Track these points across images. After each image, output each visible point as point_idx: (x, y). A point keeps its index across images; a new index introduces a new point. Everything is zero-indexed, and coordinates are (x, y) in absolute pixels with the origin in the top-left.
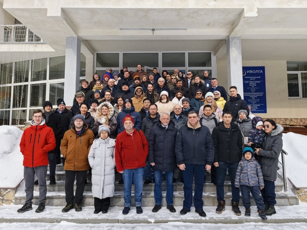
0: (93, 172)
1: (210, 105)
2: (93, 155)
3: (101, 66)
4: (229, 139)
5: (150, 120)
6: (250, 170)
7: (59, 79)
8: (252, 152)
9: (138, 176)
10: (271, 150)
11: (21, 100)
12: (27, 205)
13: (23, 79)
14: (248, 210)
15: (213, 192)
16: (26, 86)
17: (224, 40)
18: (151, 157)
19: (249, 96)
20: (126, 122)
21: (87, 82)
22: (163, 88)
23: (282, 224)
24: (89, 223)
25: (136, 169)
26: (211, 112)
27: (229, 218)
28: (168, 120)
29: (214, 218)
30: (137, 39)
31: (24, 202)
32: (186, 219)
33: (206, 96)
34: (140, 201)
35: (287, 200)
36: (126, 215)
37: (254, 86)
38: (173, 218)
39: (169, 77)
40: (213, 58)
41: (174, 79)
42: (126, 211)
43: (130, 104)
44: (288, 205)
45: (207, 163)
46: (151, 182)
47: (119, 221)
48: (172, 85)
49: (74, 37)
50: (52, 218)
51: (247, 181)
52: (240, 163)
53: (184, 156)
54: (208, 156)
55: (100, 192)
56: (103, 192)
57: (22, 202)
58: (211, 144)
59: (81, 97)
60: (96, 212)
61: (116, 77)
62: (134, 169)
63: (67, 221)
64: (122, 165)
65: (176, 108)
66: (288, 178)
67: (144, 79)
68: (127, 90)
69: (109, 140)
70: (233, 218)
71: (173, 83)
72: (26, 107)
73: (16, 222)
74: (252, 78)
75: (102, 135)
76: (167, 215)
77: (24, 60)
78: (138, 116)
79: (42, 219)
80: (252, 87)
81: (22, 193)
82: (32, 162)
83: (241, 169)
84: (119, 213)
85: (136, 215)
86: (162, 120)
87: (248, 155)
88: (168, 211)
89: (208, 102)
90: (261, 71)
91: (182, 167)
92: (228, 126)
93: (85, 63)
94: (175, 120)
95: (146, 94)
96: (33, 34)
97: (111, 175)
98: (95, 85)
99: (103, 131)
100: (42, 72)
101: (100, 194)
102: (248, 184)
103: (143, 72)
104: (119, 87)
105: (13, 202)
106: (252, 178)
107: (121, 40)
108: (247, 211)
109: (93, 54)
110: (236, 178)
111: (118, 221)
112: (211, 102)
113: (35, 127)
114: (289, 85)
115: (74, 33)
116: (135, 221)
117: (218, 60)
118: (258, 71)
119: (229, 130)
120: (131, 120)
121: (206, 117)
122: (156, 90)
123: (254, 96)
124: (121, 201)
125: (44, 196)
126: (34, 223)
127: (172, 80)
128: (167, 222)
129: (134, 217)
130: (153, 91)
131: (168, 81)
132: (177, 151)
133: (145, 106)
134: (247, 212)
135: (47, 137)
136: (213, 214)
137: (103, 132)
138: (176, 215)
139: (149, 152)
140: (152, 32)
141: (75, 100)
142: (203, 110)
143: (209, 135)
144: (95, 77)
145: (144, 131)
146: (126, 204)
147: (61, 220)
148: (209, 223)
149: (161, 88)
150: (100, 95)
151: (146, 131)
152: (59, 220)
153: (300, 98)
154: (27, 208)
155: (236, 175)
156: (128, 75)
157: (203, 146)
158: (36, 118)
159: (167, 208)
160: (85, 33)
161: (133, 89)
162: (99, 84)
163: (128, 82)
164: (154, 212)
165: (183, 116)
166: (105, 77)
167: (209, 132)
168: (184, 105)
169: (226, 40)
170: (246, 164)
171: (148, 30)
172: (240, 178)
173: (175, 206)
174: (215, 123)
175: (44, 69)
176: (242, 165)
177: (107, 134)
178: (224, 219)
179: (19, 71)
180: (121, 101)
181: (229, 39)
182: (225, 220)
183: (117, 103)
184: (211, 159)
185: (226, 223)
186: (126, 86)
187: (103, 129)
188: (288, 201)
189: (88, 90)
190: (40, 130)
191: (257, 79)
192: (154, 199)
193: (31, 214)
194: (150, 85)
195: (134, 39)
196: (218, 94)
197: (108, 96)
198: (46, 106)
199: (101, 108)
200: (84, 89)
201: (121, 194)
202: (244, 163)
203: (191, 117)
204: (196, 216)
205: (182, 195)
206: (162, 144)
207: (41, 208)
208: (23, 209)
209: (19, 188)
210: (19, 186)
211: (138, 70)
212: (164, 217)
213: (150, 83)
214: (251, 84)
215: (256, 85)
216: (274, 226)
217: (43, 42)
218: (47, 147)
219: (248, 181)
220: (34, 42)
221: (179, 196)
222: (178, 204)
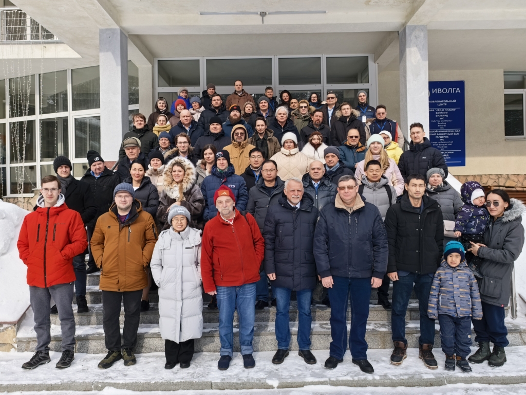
0: (161, 292)
1: (377, 159)
2: (160, 261)
3: (167, 84)
4: (419, 230)
5: (264, 192)
6: (458, 286)
7: (91, 108)
8: (461, 253)
9: (246, 298)
10: (503, 249)
11: (24, 149)
12: (40, 355)
13: (25, 110)
14: (451, 358)
15: (382, 323)
16: (31, 124)
17: (396, 31)
18: (270, 263)
19: (435, 136)
20: (219, 199)
21: (144, 118)
22: (284, 127)
23: (516, 385)
24: (158, 390)
25: (241, 286)
26: (379, 174)
27: (417, 377)
28: (300, 193)
29: (390, 376)
30: (232, 33)
31: (34, 345)
32: (337, 380)
33: (369, 142)
34: (251, 344)
35: (517, 335)
36: (224, 371)
37: (445, 117)
38: (312, 378)
39: (296, 105)
40: (373, 67)
41: (303, 108)
42: (224, 364)
43: (225, 162)
44: (520, 345)
45: (374, 273)
46: (267, 305)
47: (213, 385)
48: (301, 120)
49: (115, 29)
50: (87, 381)
51: (452, 308)
52: (437, 272)
53: (330, 261)
54: (377, 262)
55: (175, 330)
56: (181, 330)
57: (31, 347)
58: (383, 237)
59: (133, 148)
60: (170, 365)
61: (195, 105)
62: (238, 287)
63: (115, 387)
64: (214, 280)
65: (313, 167)
66: (519, 294)
67: (249, 108)
68: (219, 133)
69: (188, 233)
70: (425, 377)
71: (303, 116)
72: (35, 161)
73: (20, 390)
74: (441, 103)
75: (174, 222)
76: (300, 370)
77: (24, 75)
78: (242, 185)
79: (68, 383)
80: (441, 119)
81: (30, 329)
82: (43, 277)
83: (440, 284)
84: (211, 366)
85: (244, 371)
86: (288, 192)
87: (454, 259)
88: (301, 361)
89: (373, 154)
90: (458, 90)
91: (327, 282)
92: (416, 203)
93: (137, 79)
94: (312, 189)
95: (252, 139)
96: (38, 25)
97: (195, 299)
98: (156, 124)
99: (177, 215)
100: (59, 95)
101: (175, 333)
102: (453, 313)
103: (245, 95)
104: (201, 125)
105: (14, 347)
106: (462, 301)
107: (204, 35)
108: (449, 361)
109: (152, 62)
110: (429, 302)
111: (211, 386)
112: (380, 153)
113: (46, 211)
114: (507, 113)
115: (114, 22)
116: (243, 384)
117: (381, 70)
118: (452, 90)
119: (418, 210)
120: (230, 196)
121: (371, 184)
122: (272, 131)
123: (443, 135)
124: (214, 343)
125: (72, 338)
126: (53, 392)
127: (301, 110)
128: (303, 386)
129: (241, 376)
130: (266, 133)
131: (293, 112)
132: (317, 252)
133: (252, 164)
134: (450, 363)
135: (70, 230)
136: (386, 368)
137: (177, 217)
138: (317, 369)
139: (265, 254)
140: (261, 18)
141: (122, 153)
142: (363, 169)
143: (379, 221)
144: (159, 105)
145: (253, 212)
146: (223, 349)
147: (104, 385)
148: (381, 386)
149: (281, 126)
150: (170, 142)
151: (257, 212)
152: (100, 386)
153: (524, 138)
154: (41, 360)
155: (430, 296)
156: (219, 102)
157: (367, 242)
158: (47, 191)
159: (300, 354)
160: (135, 22)
161: (229, 127)
162: (163, 121)
163: (218, 115)
164: (277, 364)
165: (326, 182)
166: (178, 105)
167: (378, 216)
168: (328, 160)
169: (399, 32)
170: (451, 275)
171: (253, 15)
172: (438, 302)
173: (314, 349)
174: (388, 194)
175: (62, 90)
176: (442, 277)
177: (184, 222)
178: (408, 379)
179: (17, 95)
180: (210, 153)
181: (404, 30)
182: (410, 381)
183: (203, 158)
184: (382, 267)
185: (413, 386)
186: (217, 125)
187: (177, 212)
188: (520, 337)
189: (144, 133)
190: (55, 217)
191: (449, 105)
192: (275, 337)
193: (48, 372)
194: (260, 122)
195: (227, 33)
196: (386, 136)
197: (183, 145)
198: (59, 166)
199: (170, 169)
200: (137, 129)
201: (213, 329)
202: (446, 273)
203: (343, 188)
204: (355, 372)
205: (327, 329)
206: (290, 239)
207: (66, 361)
208: (32, 362)
209: (24, 321)
210: (24, 316)
211: (235, 91)
212: (295, 376)
213: (261, 117)
214: (439, 114)
215: (447, 116)
216: (502, 390)
217: (58, 40)
218: (72, 249)
219: (454, 308)
220: (40, 40)
221: (321, 332)
222: (318, 345)
